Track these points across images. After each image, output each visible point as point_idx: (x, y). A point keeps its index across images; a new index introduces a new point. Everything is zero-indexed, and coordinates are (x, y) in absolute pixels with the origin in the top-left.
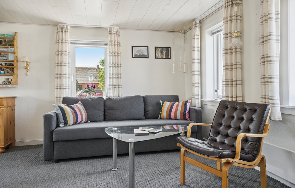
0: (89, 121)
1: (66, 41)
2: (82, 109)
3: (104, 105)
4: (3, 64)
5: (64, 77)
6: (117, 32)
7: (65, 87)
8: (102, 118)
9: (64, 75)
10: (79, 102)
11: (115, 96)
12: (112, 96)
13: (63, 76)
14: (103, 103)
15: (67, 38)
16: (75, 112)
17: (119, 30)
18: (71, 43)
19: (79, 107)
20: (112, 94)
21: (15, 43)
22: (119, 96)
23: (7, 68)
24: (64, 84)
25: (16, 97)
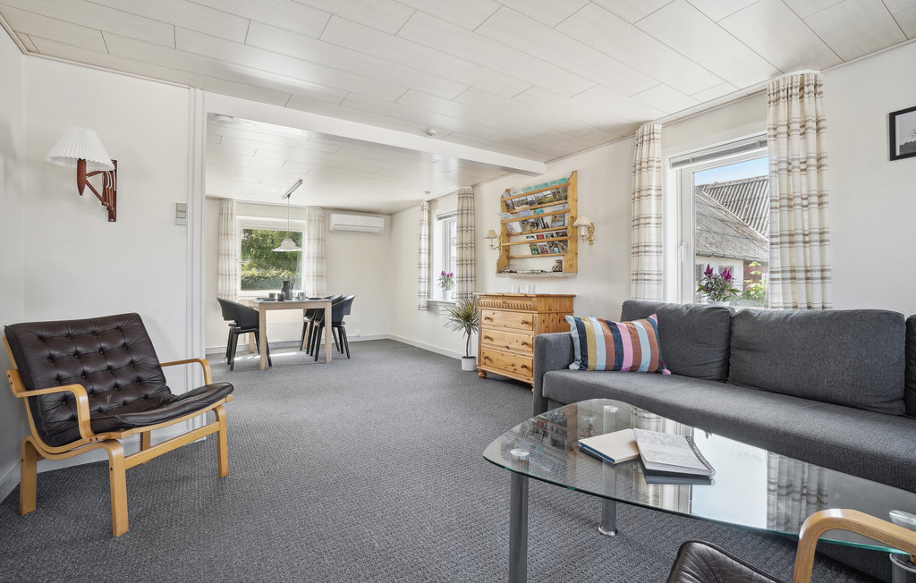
0: (667, 372)
1: (650, 164)
2: (646, 336)
3: (726, 331)
4: (555, 235)
5: (645, 252)
6: (815, 87)
7: (647, 277)
8: (715, 370)
9: (645, 246)
10: (651, 317)
11: (796, 307)
12: (781, 305)
13: (642, 249)
14: (724, 325)
15: (651, 155)
16: (618, 340)
17: (822, 77)
18: (674, 165)
19: (636, 330)
20: (781, 301)
21: (570, 193)
22: (809, 307)
23: (560, 241)
24: (646, 268)
25: (575, 296)
